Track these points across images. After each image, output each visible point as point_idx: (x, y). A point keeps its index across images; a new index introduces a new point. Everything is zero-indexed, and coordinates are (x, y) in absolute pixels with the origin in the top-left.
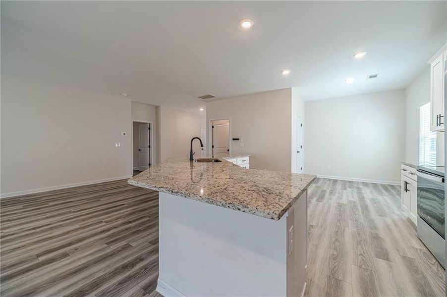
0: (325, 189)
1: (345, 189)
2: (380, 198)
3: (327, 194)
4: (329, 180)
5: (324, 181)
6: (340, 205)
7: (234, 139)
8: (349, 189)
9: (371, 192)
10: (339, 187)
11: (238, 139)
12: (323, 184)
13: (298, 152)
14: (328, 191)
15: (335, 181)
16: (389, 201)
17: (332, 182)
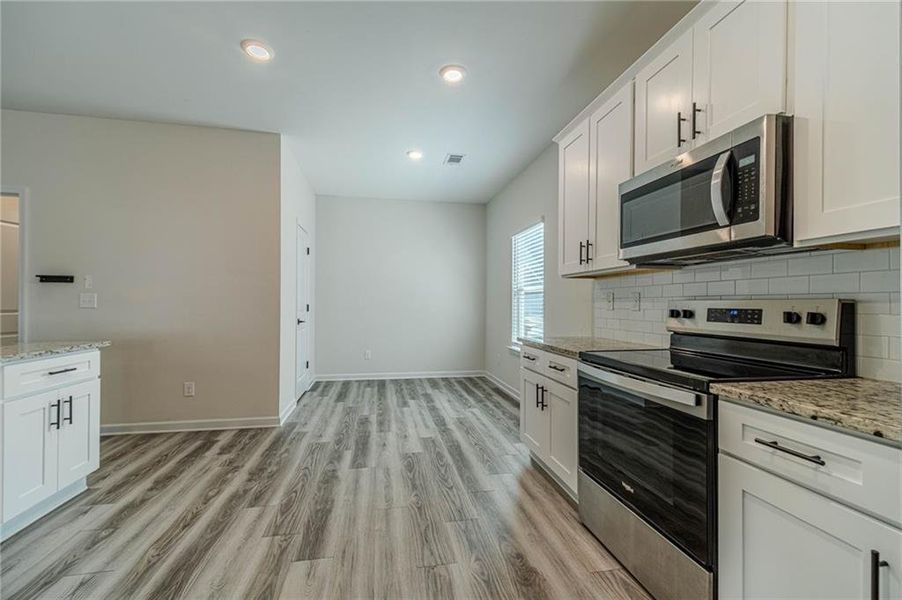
0: (366, 413)
1: (405, 404)
2: (467, 413)
3: (374, 428)
4: (369, 383)
5: (359, 388)
6: (410, 463)
7: (45, 279)
8: (412, 402)
9: (449, 401)
10: (392, 399)
11: (69, 279)
12: (359, 400)
13: (299, 322)
14: (374, 418)
15: (382, 384)
16: (485, 419)
17: (376, 389)
